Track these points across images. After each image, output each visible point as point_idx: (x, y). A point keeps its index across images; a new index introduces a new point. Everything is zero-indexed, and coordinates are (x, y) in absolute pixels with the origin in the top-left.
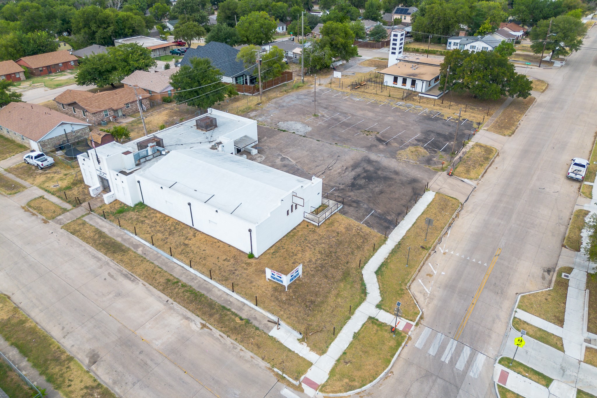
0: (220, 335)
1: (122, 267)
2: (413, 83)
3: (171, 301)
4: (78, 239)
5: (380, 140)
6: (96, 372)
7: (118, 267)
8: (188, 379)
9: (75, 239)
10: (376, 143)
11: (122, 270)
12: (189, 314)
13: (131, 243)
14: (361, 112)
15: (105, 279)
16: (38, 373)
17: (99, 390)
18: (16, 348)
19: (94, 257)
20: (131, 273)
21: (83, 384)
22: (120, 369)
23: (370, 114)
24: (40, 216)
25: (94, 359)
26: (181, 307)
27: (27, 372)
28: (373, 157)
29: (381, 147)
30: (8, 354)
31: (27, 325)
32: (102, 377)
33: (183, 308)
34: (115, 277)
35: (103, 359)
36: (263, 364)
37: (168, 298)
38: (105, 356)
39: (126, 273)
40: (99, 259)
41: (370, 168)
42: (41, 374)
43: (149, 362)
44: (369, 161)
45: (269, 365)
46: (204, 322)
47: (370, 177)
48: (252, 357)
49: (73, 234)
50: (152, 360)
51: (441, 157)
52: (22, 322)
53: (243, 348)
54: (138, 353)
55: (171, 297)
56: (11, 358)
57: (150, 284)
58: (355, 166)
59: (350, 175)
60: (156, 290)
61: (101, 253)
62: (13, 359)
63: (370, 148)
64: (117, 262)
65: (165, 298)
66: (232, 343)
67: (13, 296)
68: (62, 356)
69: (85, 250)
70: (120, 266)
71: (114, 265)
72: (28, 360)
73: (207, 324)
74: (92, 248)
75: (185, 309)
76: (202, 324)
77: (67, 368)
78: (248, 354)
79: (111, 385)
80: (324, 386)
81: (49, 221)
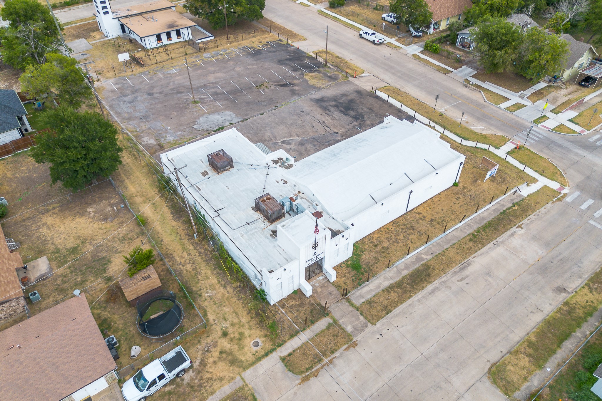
0: (528, 220)
1: (452, 270)
2: (178, 33)
3: (494, 242)
4: (400, 307)
5: (283, 85)
6: (573, 288)
7: (449, 275)
8: (570, 240)
9: (398, 311)
10: (287, 88)
11: (453, 272)
12: (509, 233)
13: (413, 263)
14: (211, 78)
15: (467, 284)
16: (586, 324)
17: (591, 285)
18: (563, 343)
19: (433, 292)
20: (460, 264)
21: (588, 294)
22: (568, 274)
23: (220, 75)
24: (337, 354)
25: (562, 290)
26: (502, 236)
27: (587, 331)
30: (570, 348)
31: (533, 339)
32: (577, 285)
33: (503, 235)
34: (463, 277)
35: (561, 284)
36: (549, 205)
37: (493, 242)
38: (558, 282)
39: (458, 269)
40: (437, 289)
42: (586, 321)
43: (560, 257)
45: (551, 202)
46: (517, 226)
47: (347, 107)
48: (545, 209)
49: (391, 312)
50: (557, 256)
52: (530, 344)
53: (539, 210)
54: (552, 264)
55: (492, 241)
56: (575, 345)
57: (476, 252)
58: (325, 109)
59: (339, 115)
60: (483, 249)
61: (428, 287)
62: (576, 343)
64: (444, 274)
65: (490, 245)
66: (534, 216)
67: (491, 361)
68: (565, 309)
69: (419, 301)
70: (449, 272)
71: (446, 277)
72: (574, 332)
73: (520, 224)
74: (418, 294)
75: (504, 234)
76: (517, 228)
77: (575, 304)
78: (543, 210)
79: (583, 280)
80: (562, 184)
81: (354, 340)
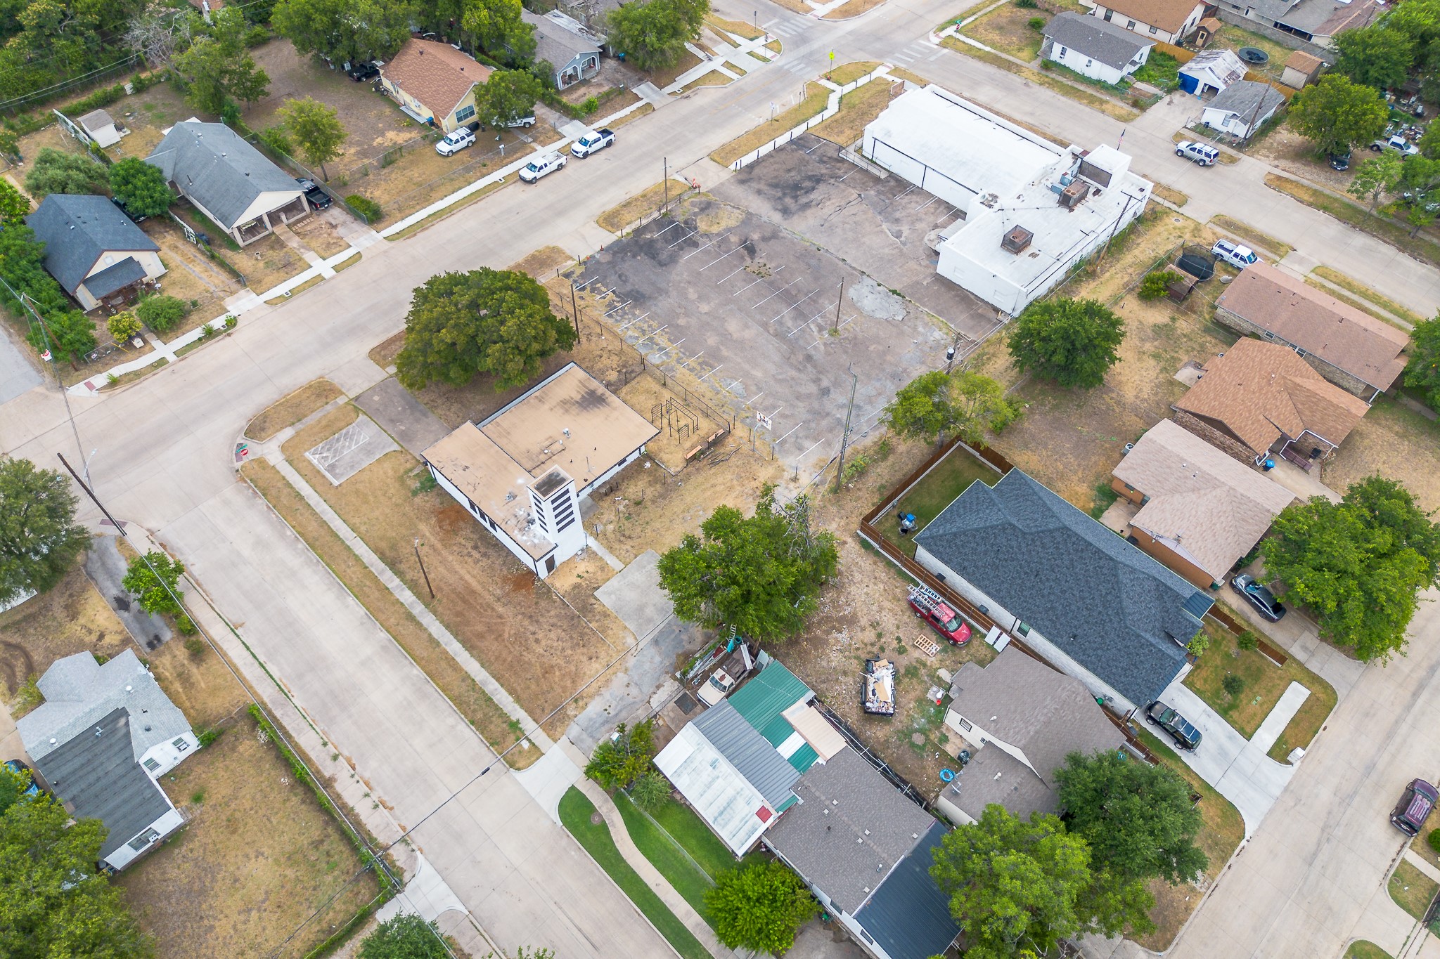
5: (751, 252)
10: (759, 247)
14: (747, 335)
23: (732, 326)
29: (756, 236)
41: (788, 201)
47: (795, 190)
51: (682, 211)
58: (807, 206)
59: (817, 195)
63: (773, 236)
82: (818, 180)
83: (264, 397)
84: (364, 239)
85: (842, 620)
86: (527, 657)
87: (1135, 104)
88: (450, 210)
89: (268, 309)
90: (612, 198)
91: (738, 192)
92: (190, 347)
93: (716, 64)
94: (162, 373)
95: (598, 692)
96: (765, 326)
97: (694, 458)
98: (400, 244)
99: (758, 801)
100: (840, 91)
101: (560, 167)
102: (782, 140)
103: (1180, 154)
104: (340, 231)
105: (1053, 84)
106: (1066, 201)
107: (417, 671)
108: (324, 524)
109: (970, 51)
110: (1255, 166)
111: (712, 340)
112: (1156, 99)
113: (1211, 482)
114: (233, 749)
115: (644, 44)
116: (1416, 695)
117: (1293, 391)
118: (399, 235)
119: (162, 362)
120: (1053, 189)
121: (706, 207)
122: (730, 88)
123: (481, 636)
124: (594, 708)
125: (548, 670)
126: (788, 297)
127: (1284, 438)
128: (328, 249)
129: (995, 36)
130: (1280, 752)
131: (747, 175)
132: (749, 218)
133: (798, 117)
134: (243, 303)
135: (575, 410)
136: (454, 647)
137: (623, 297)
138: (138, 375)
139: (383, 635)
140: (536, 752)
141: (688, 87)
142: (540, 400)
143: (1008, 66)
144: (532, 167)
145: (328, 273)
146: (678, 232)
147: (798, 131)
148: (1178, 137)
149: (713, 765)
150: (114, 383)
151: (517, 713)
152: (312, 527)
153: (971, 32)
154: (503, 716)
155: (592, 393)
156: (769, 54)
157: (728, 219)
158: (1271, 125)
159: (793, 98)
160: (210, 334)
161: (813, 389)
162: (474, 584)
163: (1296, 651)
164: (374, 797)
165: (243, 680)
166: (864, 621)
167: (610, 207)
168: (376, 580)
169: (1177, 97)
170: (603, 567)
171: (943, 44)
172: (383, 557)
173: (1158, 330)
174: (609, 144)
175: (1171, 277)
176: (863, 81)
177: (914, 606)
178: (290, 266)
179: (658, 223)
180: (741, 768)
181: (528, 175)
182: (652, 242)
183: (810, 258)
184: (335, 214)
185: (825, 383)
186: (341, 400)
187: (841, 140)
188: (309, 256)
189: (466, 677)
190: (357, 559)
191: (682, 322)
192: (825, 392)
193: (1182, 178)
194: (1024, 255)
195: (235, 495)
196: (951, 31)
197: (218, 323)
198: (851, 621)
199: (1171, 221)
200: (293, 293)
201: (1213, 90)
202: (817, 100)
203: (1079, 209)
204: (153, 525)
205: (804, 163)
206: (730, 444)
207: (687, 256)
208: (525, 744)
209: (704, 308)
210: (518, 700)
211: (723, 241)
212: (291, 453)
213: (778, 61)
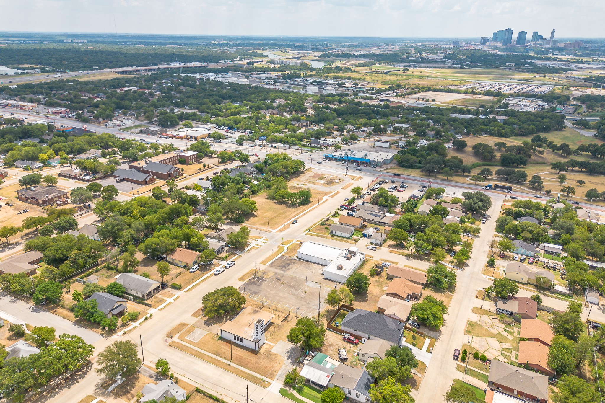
5: (279, 280)
10: (281, 278)
14: (285, 295)
23: (281, 294)
28: (283, 272)
29: (279, 277)
41: (284, 269)
44: (284, 271)
47: (284, 266)
51: (259, 275)
58: (289, 269)
59: (290, 267)
63: (283, 276)
82: (289, 264)
83: (168, 329)
84: (178, 293)
85: (330, 345)
86: (260, 366)
87: (355, 240)
88: (199, 284)
89: (159, 311)
90: (240, 275)
91: (271, 269)
92: (142, 322)
93: (253, 245)
94: (137, 329)
95: (279, 369)
96: (289, 293)
97: (283, 321)
98: (189, 293)
99: (326, 374)
100: (286, 247)
101: (224, 271)
102: (277, 257)
103: (368, 248)
104: (171, 292)
105: (335, 239)
106: (348, 259)
107: (233, 375)
108: (196, 351)
109: (313, 235)
110: (385, 249)
111: (277, 298)
112: (359, 239)
113: (398, 303)
114: (194, 398)
115: (238, 241)
116: (450, 336)
117: (407, 286)
118: (188, 291)
119: (136, 327)
120: (344, 257)
121: (264, 273)
122: (259, 249)
123: (247, 364)
124: (280, 372)
125: (266, 367)
126: (292, 287)
127: (409, 295)
128: (170, 296)
129: (318, 231)
130: (428, 351)
131: (271, 265)
132: (276, 273)
133: (278, 253)
134: (152, 311)
135: (252, 314)
136: (241, 368)
137: (252, 293)
138: (131, 330)
139: (222, 370)
140: (269, 383)
141: (248, 250)
142: (243, 314)
143: (324, 237)
144: (217, 271)
145: (173, 301)
146: (259, 279)
147: (280, 255)
148: (367, 246)
149: (313, 371)
150: (125, 333)
151: (262, 377)
152: (194, 352)
153: (312, 231)
154: (259, 379)
155: (255, 310)
156: (266, 241)
157: (271, 275)
158: (385, 241)
159: (276, 249)
160: (146, 319)
161: (305, 303)
162: (240, 355)
163: (425, 332)
164: (234, 400)
165: (191, 385)
166: (334, 345)
167: (240, 277)
168: (215, 359)
169: (363, 238)
170: (271, 346)
171: (307, 234)
172: (215, 354)
173: (376, 281)
174: (234, 264)
175: (375, 270)
176: (291, 244)
177: (344, 340)
178: (161, 301)
179: (254, 278)
180: (320, 370)
181: (217, 273)
182: (254, 282)
183: (293, 278)
184: (169, 289)
185: (308, 302)
186: (189, 326)
187: (291, 255)
188: (165, 298)
189: (246, 373)
190: (209, 356)
191: (268, 296)
192: (308, 303)
193: (371, 253)
194: (343, 270)
195: (169, 349)
196: (307, 231)
197: (148, 316)
198: (332, 345)
199: (372, 261)
200: (165, 307)
201: (371, 236)
202: (281, 249)
203: (351, 260)
204: (151, 360)
205: (284, 261)
206: (290, 317)
207: (264, 283)
208: (266, 383)
209: (273, 292)
210: (261, 374)
211: (271, 279)
212: (181, 338)
213: (268, 242)
